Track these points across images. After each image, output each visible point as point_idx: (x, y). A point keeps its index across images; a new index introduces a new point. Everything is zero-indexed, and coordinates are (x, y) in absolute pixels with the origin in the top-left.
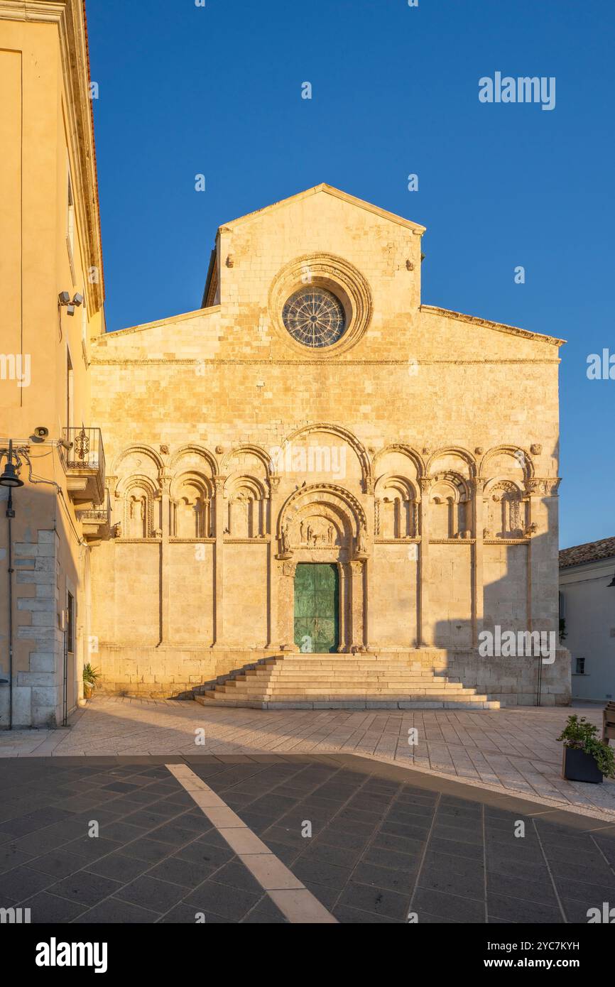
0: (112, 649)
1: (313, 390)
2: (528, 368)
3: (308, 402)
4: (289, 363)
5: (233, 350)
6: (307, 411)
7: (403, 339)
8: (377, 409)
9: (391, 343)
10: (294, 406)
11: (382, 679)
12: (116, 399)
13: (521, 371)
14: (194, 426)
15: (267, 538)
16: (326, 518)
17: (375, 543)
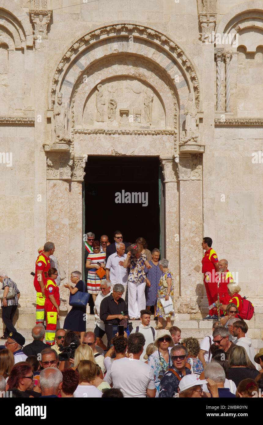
15: (29, 117)
16: (140, 80)
17: (216, 126)
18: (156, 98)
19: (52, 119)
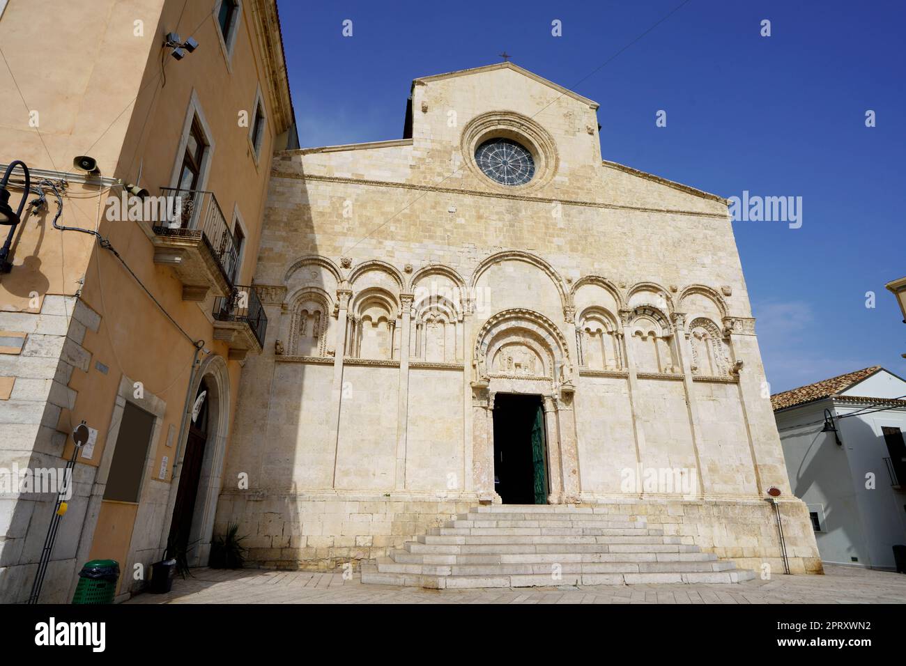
0: (252, 498)
1: (506, 220)
2: (705, 220)
3: (501, 230)
4: (481, 194)
5: (425, 178)
6: (501, 237)
7: (589, 186)
8: (571, 242)
9: (579, 188)
10: (487, 232)
11: (602, 540)
12: (294, 210)
13: (699, 222)
14: (380, 243)
15: (461, 364)
16: (526, 346)
17: (581, 375)
18: (537, 357)
19: (477, 366)
